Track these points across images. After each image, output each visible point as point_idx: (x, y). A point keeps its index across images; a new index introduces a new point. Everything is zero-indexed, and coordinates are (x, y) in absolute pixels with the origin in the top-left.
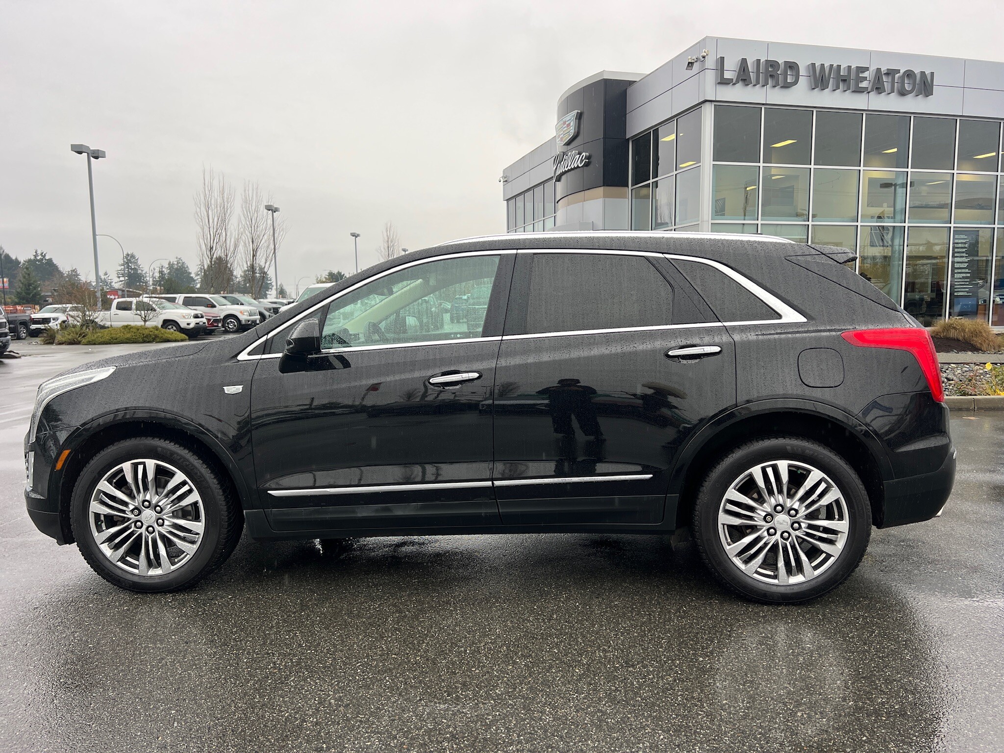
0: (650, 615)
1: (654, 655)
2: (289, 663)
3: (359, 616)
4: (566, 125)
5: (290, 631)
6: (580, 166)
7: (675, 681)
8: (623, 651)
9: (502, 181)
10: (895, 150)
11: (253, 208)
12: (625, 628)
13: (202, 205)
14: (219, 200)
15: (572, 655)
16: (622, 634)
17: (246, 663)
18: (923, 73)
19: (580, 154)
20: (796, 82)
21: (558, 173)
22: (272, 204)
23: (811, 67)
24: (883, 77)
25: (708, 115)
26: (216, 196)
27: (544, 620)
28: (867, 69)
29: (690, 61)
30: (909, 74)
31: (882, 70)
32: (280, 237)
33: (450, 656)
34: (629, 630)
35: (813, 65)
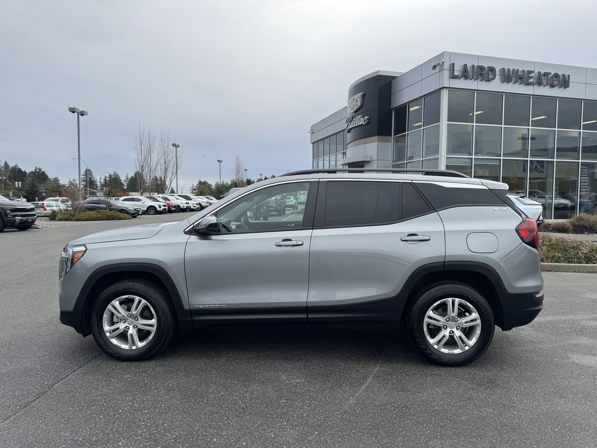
4: (355, 101)
6: (363, 124)
9: (310, 133)
11: (166, 145)
13: (138, 143)
14: (147, 140)
18: (564, 75)
19: (363, 117)
20: (494, 78)
21: (349, 128)
22: (176, 143)
23: (502, 70)
24: (542, 76)
25: (445, 95)
26: (146, 138)
28: (533, 72)
29: (434, 65)
30: (556, 76)
31: (541, 73)
32: (181, 162)
35: (504, 69)
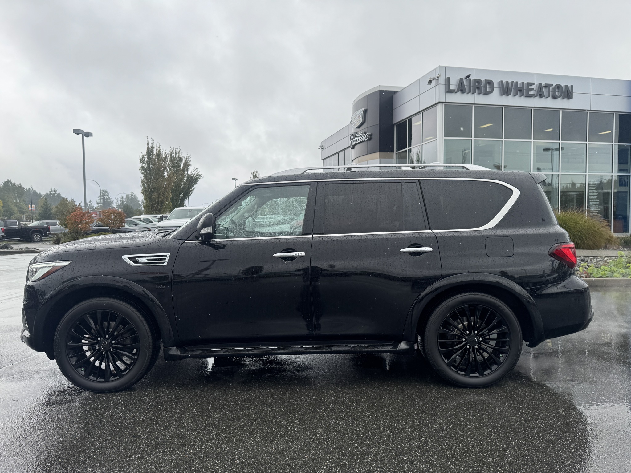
0: (414, 421)
1: (417, 448)
2: (194, 451)
3: (236, 421)
4: (357, 117)
5: (195, 430)
6: (366, 140)
7: (430, 465)
8: (398, 446)
9: (320, 148)
10: (552, 129)
12: (399, 430)
15: (367, 448)
16: (397, 434)
17: (169, 450)
18: (566, 86)
19: (365, 133)
20: (492, 92)
21: (353, 144)
23: (500, 83)
24: (543, 88)
25: (440, 111)
27: (349, 424)
28: (533, 84)
29: (430, 80)
30: (558, 87)
31: (542, 84)
33: (292, 448)
34: (401, 431)
35: (502, 82)
